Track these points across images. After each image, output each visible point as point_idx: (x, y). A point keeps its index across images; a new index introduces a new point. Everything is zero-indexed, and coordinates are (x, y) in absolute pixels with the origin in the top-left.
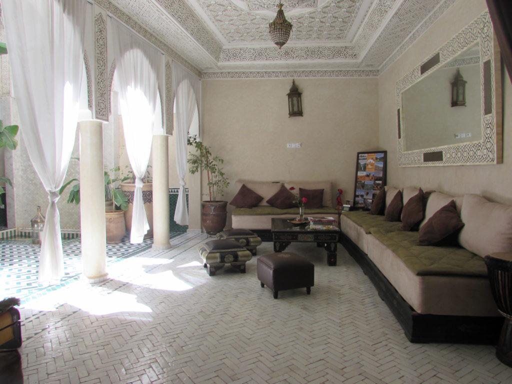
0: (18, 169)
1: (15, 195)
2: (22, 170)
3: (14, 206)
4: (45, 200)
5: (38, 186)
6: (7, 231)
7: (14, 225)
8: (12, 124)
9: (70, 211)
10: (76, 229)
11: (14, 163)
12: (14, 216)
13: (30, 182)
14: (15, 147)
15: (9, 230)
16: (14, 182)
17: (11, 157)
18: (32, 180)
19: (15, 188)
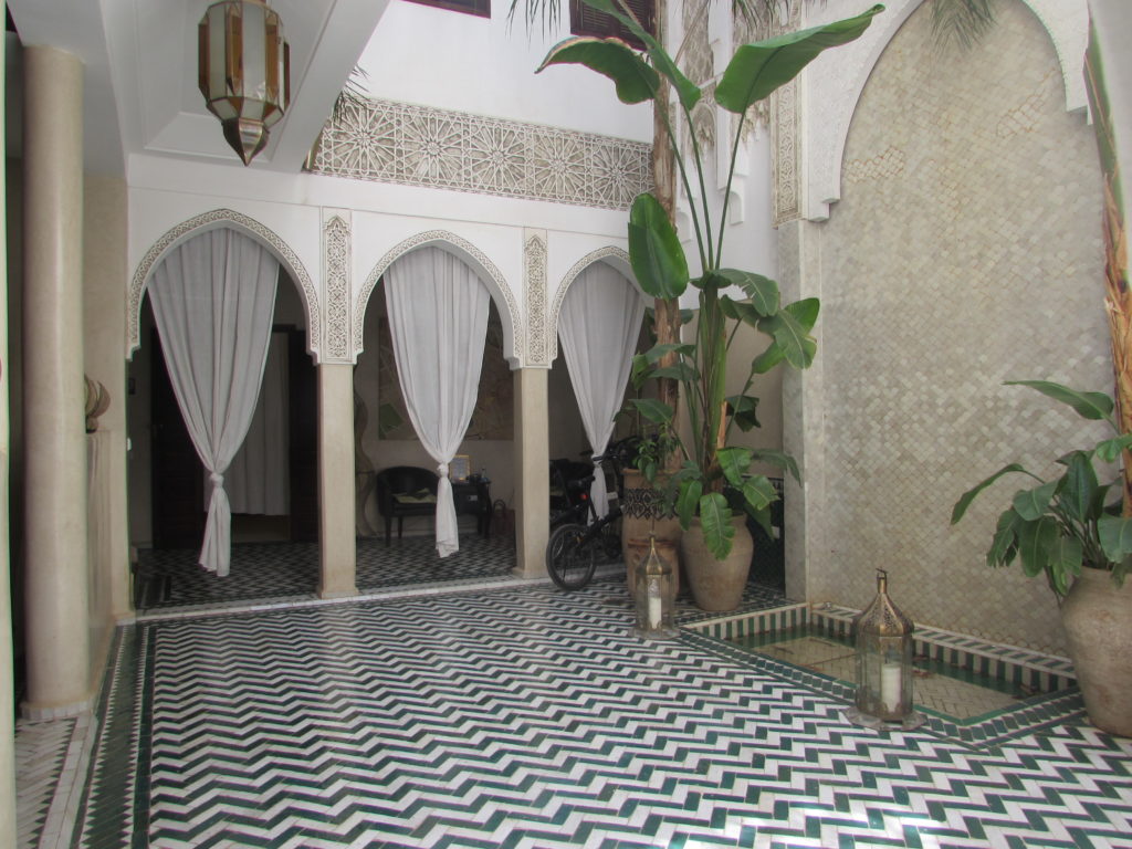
0: (816, 428)
1: (807, 502)
2: (828, 428)
3: (804, 537)
4: (890, 526)
5: (871, 481)
6: (784, 609)
7: (803, 591)
8: (803, 298)
9: (974, 572)
10: (993, 639)
11: (805, 408)
12: (802, 564)
13: (849, 467)
14: (807, 357)
15: (788, 608)
16: (806, 467)
17: (799, 391)
18: (853, 462)
19: (806, 485)
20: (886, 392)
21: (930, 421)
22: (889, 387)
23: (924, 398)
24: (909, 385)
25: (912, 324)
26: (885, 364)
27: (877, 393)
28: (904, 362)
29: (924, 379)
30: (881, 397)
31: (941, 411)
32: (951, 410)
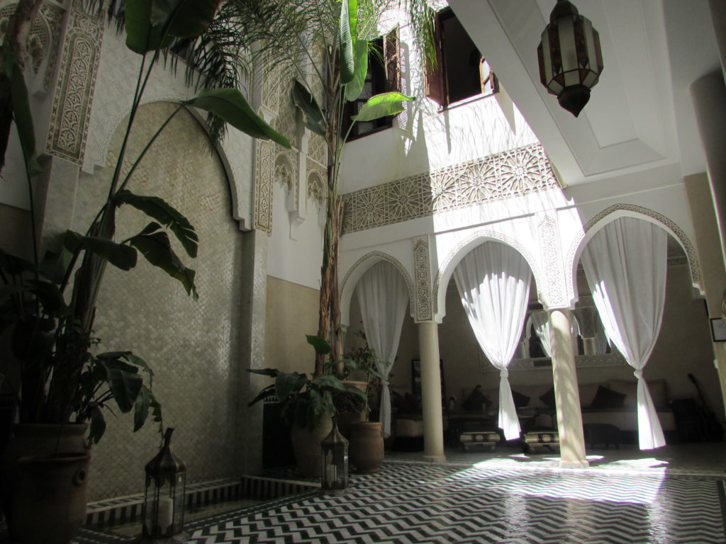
20: (114, 323)
21: (145, 348)
22: (117, 321)
23: (143, 332)
24: (133, 321)
25: (140, 281)
26: (116, 303)
27: (107, 322)
28: (131, 305)
29: (144, 320)
30: (110, 326)
31: (153, 342)
32: (160, 343)
